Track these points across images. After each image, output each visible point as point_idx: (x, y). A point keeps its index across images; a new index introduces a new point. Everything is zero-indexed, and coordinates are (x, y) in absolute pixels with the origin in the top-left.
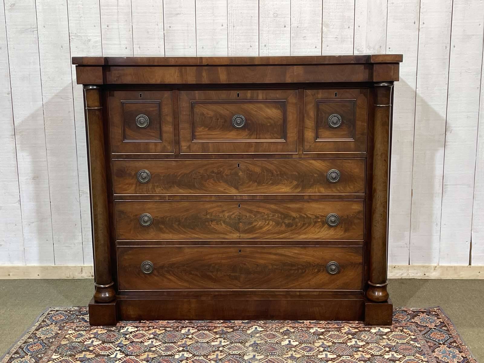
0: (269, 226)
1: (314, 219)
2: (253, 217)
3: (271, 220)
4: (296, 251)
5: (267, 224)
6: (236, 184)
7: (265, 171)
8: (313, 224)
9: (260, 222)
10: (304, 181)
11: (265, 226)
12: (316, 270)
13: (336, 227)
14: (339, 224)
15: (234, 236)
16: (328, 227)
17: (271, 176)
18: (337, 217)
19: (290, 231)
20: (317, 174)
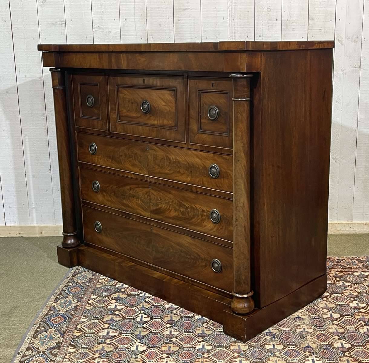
1: (201, 212)
4: (189, 241)
6: (147, 166)
7: (165, 157)
8: (200, 216)
9: (164, 206)
10: (192, 172)
11: (167, 210)
12: (204, 264)
13: (217, 224)
14: (220, 222)
15: (147, 215)
16: (212, 222)
17: (170, 163)
18: (217, 214)
19: (184, 220)
20: (202, 166)
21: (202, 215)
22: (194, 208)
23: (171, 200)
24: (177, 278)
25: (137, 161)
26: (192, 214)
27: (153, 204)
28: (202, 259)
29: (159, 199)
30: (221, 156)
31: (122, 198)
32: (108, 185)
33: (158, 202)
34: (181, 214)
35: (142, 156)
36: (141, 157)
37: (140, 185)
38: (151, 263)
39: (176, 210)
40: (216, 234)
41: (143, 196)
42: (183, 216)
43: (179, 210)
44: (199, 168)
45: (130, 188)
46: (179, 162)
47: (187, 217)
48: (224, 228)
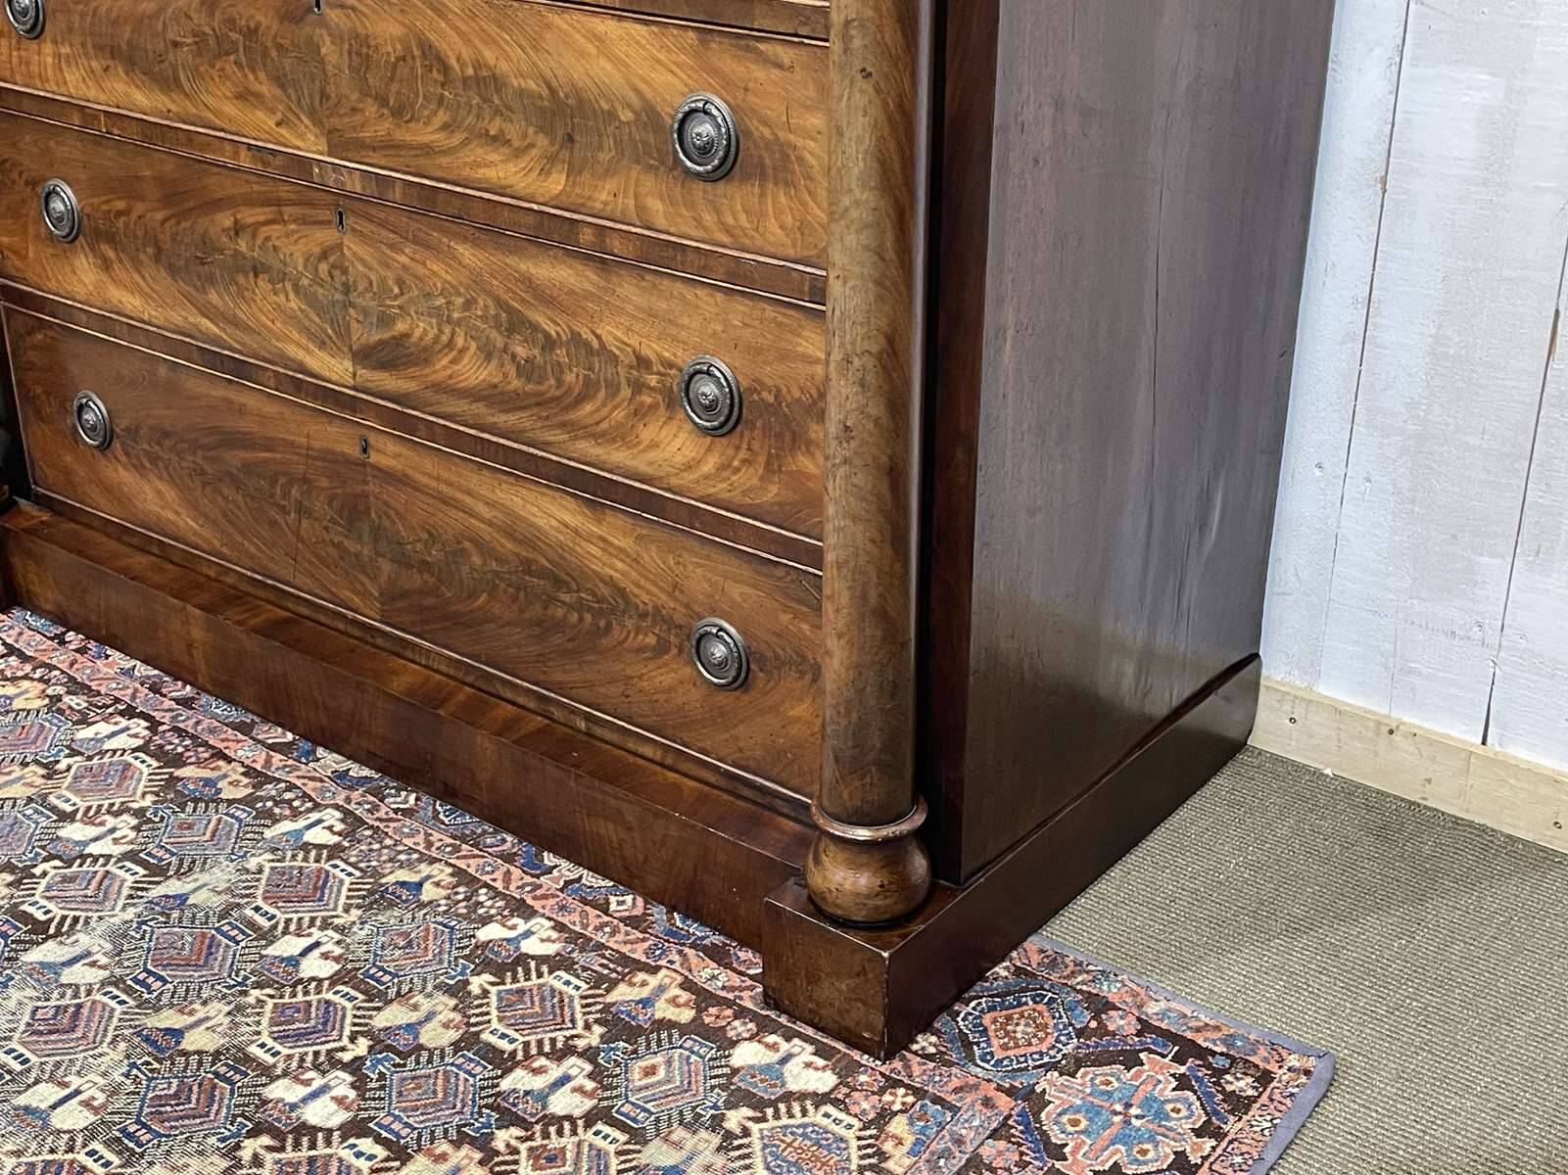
0: (454, 353)
1: (631, 367)
2: (392, 291)
3: (459, 323)
4: (568, 518)
5: (445, 339)
6: (317, 103)
7: (417, 53)
8: (626, 392)
9: (421, 324)
10: (577, 138)
11: (438, 347)
12: (651, 640)
13: (724, 440)
14: (739, 429)
15: (335, 368)
16: (689, 426)
17: (443, 85)
18: (723, 380)
19: (538, 404)
20: (629, 106)
21: (638, 387)
22: (587, 344)
23: (459, 294)
24: (509, 695)
25: (262, 75)
26: (577, 376)
27: (366, 312)
28: (643, 616)
29: (396, 290)
30: (748, 49)
31: (199, 277)
32: (121, 205)
33: (389, 306)
34: (519, 376)
35: (286, 42)
36: (279, 47)
37: (287, 210)
38: (372, 613)
39: (487, 353)
40: (719, 489)
41: (305, 267)
42: (529, 387)
43: (505, 350)
44: (611, 115)
45: (236, 222)
46: (496, 82)
47: (554, 393)
48: (762, 459)
